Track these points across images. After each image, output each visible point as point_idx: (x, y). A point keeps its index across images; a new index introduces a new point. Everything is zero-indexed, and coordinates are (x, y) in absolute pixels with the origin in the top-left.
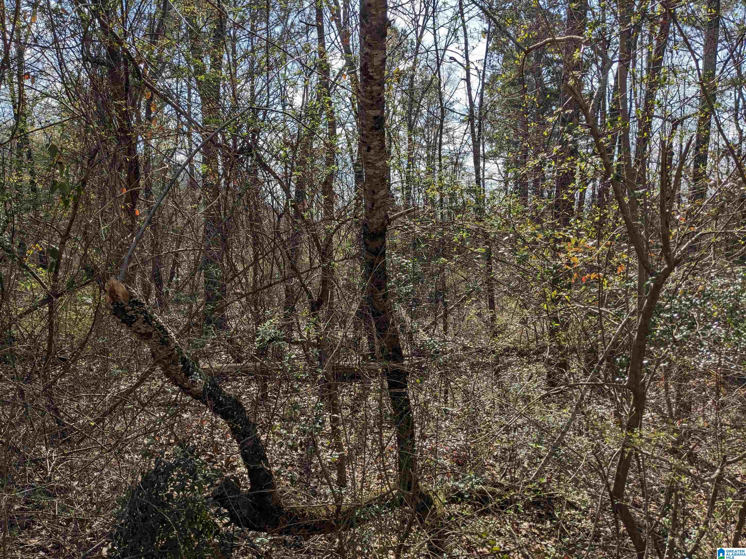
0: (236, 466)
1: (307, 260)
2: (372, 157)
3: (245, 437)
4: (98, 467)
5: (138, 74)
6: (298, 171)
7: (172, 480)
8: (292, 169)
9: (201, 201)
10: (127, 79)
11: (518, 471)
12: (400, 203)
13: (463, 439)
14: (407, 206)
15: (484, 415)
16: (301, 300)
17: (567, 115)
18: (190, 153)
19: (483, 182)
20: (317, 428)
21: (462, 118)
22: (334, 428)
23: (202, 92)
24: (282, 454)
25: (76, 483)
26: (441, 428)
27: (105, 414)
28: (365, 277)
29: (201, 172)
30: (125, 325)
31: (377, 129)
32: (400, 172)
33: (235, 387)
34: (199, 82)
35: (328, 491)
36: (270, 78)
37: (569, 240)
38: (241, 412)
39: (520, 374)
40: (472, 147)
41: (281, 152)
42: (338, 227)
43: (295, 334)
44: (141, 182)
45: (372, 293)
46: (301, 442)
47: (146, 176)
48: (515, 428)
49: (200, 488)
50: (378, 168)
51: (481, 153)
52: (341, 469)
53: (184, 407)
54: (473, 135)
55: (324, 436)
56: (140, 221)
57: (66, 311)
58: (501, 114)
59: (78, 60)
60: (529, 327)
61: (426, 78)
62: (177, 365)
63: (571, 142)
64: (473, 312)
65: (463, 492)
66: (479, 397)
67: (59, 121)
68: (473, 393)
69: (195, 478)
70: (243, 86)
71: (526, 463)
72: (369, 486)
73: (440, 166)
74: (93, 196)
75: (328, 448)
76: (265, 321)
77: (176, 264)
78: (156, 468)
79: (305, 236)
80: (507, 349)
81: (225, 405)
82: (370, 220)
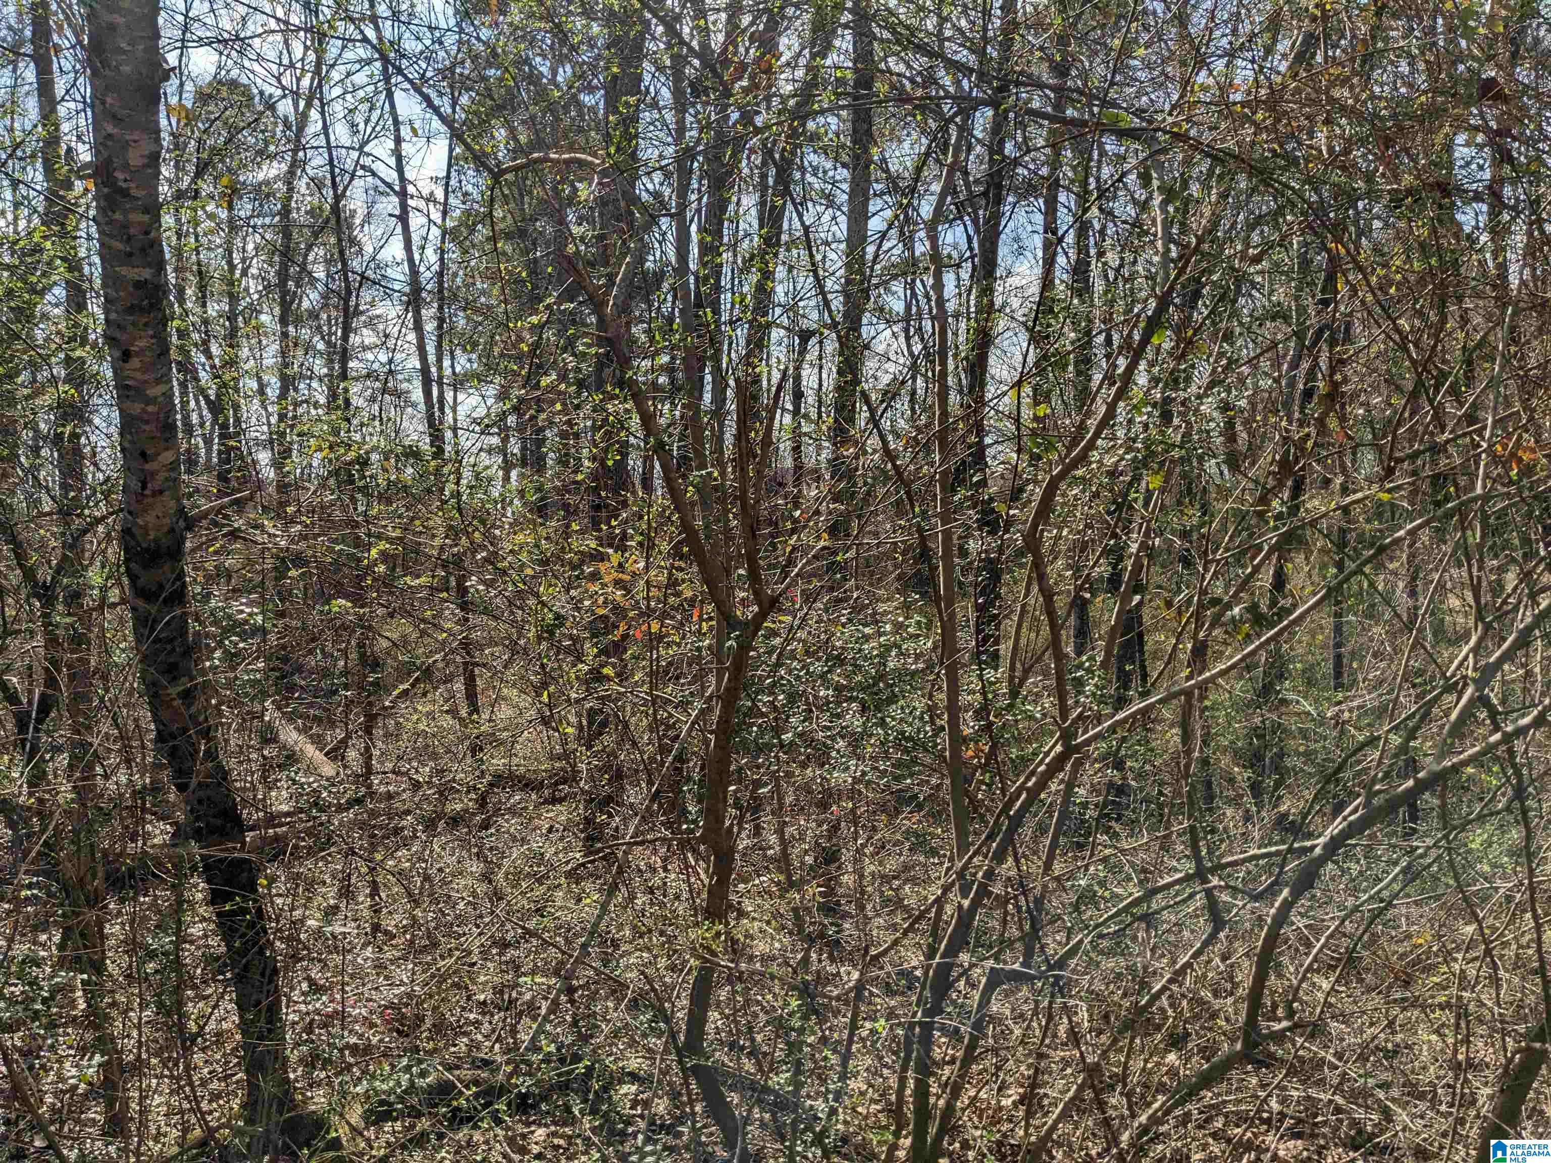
2: (138, 375)
31: (147, 310)
37: (607, 558)
82: (140, 521)
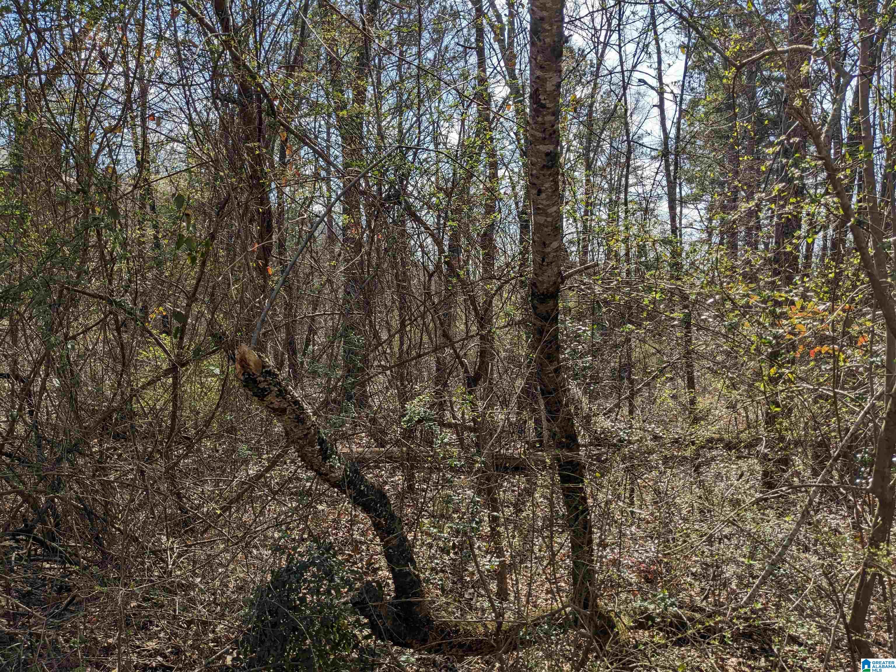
0: (378, 569)
1: (463, 327)
2: (544, 202)
3: (389, 533)
4: (224, 561)
5: (272, 112)
6: (453, 221)
7: (305, 581)
8: (446, 219)
9: (341, 258)
10: (260, 118)
11: (724, 593)
12: (574, 258)
13: (653, 550)
14: (583, 262)
15: (680, 522)
16: (455, 374)
17: (791, 145)
18: (329, 203)
19: (680, 231)
20: (473, 528)
21: (653, 154)
22: (493, 529)
23: (343, 131)
24: (432, 558)
25: (199, 580)
26: (624, 535)
27: (231, 502)
28: (533, 347)
29: (340, 224)
30: (256, 398)
31: (549, 168)
32: (575, 220)
33: (377, 476)
34: (340, 119)
35: (486, 604)
36: (421, 112)
37: (793, 303)
38: (385, 505)
39: (728, 471)
40: (666, 189)
41: (434, 199)
42: (500, 288)
43: (448, 414)
44: (275, 237)
45: (541, 366)
46: (454, 543)
47: (280, 229)
48: (720, 539)
49: (338, 591)
50: (550, 215)
51: (678, 196)
52: (502, 579)
53: (319, 498)
54: (668, 175)
55: (481, 538)
56: (273, 281)
57: (191, 383)
58: (703, 147)
59: (207, 98)
60: (739, 414)
61: (608, 106)
62: (313, 447)
63: (797, 179)
64: (667, 392)
65: (654, 615)
66: (674, 498)
67: (185, 168)
68: (666, 494)
69: (332, 580)
70: (389, 122)
71: (733, 584)
72: (536, 602)
73: (627, 212)
74: (222, 253)
75: (487, 552)
76: (412, 398)
77: (312, 331)
78: (288, 567)
79: (461, 298)
80: (710, 440)
81: (367, 496)
82: (540, 279)
